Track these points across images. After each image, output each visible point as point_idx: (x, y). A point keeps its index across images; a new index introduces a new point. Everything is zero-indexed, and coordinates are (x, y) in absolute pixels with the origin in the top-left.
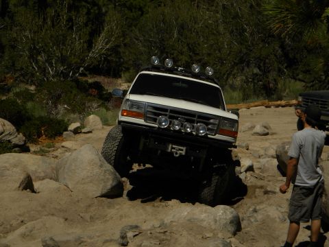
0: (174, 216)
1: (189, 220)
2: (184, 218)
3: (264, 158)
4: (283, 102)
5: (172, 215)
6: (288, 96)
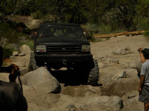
0: (91, 101)
1: (99, 103)
2: (96, 102)
3: (129, 69)
4: (137, 32)
5: (90, 101)
6: (140, 28)
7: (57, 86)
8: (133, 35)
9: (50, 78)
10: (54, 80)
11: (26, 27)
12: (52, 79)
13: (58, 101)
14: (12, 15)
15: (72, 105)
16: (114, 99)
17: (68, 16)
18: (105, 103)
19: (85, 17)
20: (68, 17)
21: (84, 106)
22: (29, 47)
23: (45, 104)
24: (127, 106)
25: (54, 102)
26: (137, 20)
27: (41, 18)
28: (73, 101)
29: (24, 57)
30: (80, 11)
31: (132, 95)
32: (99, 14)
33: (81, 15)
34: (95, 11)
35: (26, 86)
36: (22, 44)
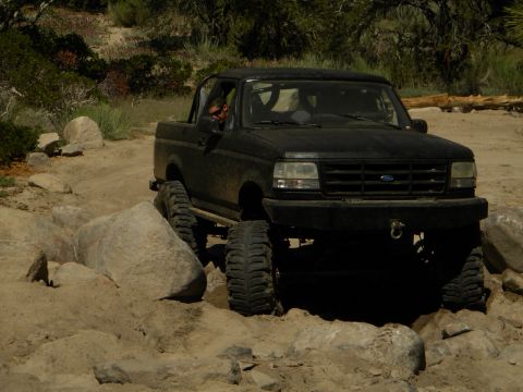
0: (312, 339)
1: (339, 347)
2: (331, 343)
4: (480, 100)
5: (309, 337)
6: (491, 85)
7: (194, 277)
8: (467, 108)
9: (171, 244)
10: (183, 252)
11: (91, 54)
12: (176, 248)
13: (192, 329)
14: (44, 5)
15: (243, 346)
16: (394, 338)
17: (239, 25)
18: (362, 348)
19: (299, 32)
20: (241, 29)
21: (287, 356)
22: (96, 125)
23: (147, 337)
24: (436, 366)
25: (178, 334)
26: (483, 58)
27: (143, 24)
28: (245, 333)
29: (77, 160)
30: (284, 10)
31: (458, 327)
32: (350, 23)
33: (286, 24)
34: (339, 13)
35: (82, 266)
36: (72, 114)
